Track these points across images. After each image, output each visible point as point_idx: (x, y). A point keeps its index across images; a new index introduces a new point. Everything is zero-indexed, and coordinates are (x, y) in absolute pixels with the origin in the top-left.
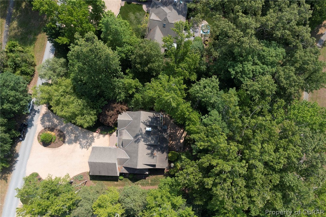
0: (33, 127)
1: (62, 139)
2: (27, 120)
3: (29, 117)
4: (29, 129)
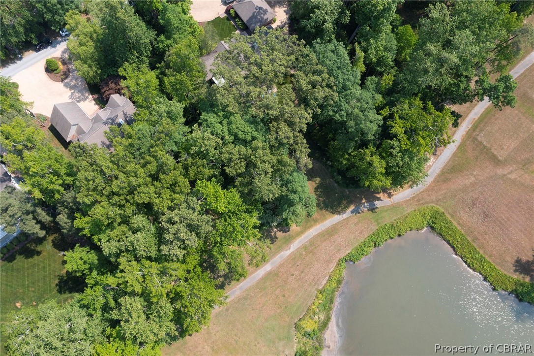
0: (53, 49)
1: (63, 77)
2: (56, 39)
3: (59, 39)
4: (49, 47)
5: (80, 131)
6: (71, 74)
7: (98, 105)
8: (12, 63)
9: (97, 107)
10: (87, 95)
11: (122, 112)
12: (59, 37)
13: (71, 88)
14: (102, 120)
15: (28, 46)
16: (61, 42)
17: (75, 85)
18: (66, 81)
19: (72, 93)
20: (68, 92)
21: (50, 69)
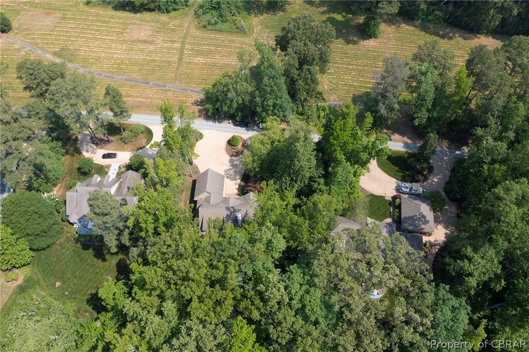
0: (246, 131)
1: (235, 154)
2: (253, 126)
3: (256, 128)
4: (244, 128)
5: (208, 200)
6: (241, 156)
7: (239, 191)
8: (212, 121)
9: (237, 191)
10: (237, 178)
11: (246, 211)
12: (257, 126)
13: (233, 166)
14: (228, 204)
15: (232, 117)
16: (255, 130)
17: (237, 165)
18: (233, 158)
19: (230, 169)
20: (227, 166)
21: (231, 143)
